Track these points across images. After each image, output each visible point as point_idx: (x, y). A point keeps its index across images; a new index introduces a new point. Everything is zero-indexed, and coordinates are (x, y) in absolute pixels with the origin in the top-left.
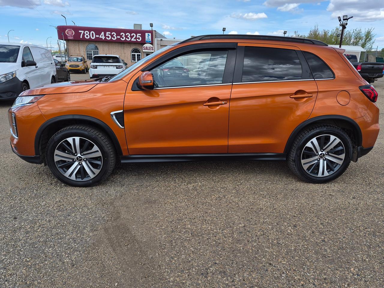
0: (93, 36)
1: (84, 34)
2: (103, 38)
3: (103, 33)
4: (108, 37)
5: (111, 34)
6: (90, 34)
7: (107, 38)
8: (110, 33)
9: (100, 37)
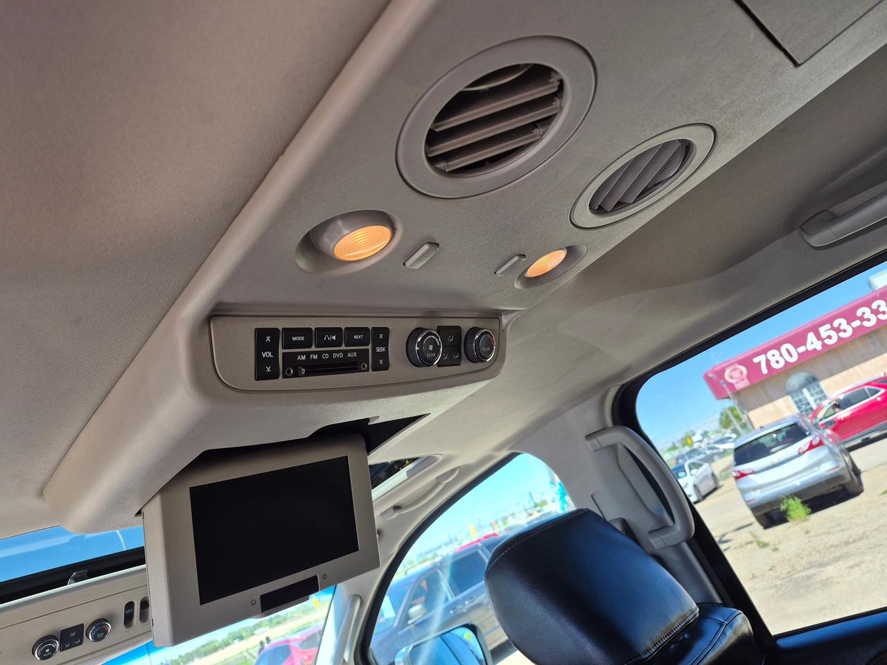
0: (791, 355)
1: (768, 362)
2: (818, 345)
3: (811, 336)
4: (829, 337)
5: (832, 328)
6: (781, 355)
7: (828, 342)
8: (828, 326)
9: (810, 347)
